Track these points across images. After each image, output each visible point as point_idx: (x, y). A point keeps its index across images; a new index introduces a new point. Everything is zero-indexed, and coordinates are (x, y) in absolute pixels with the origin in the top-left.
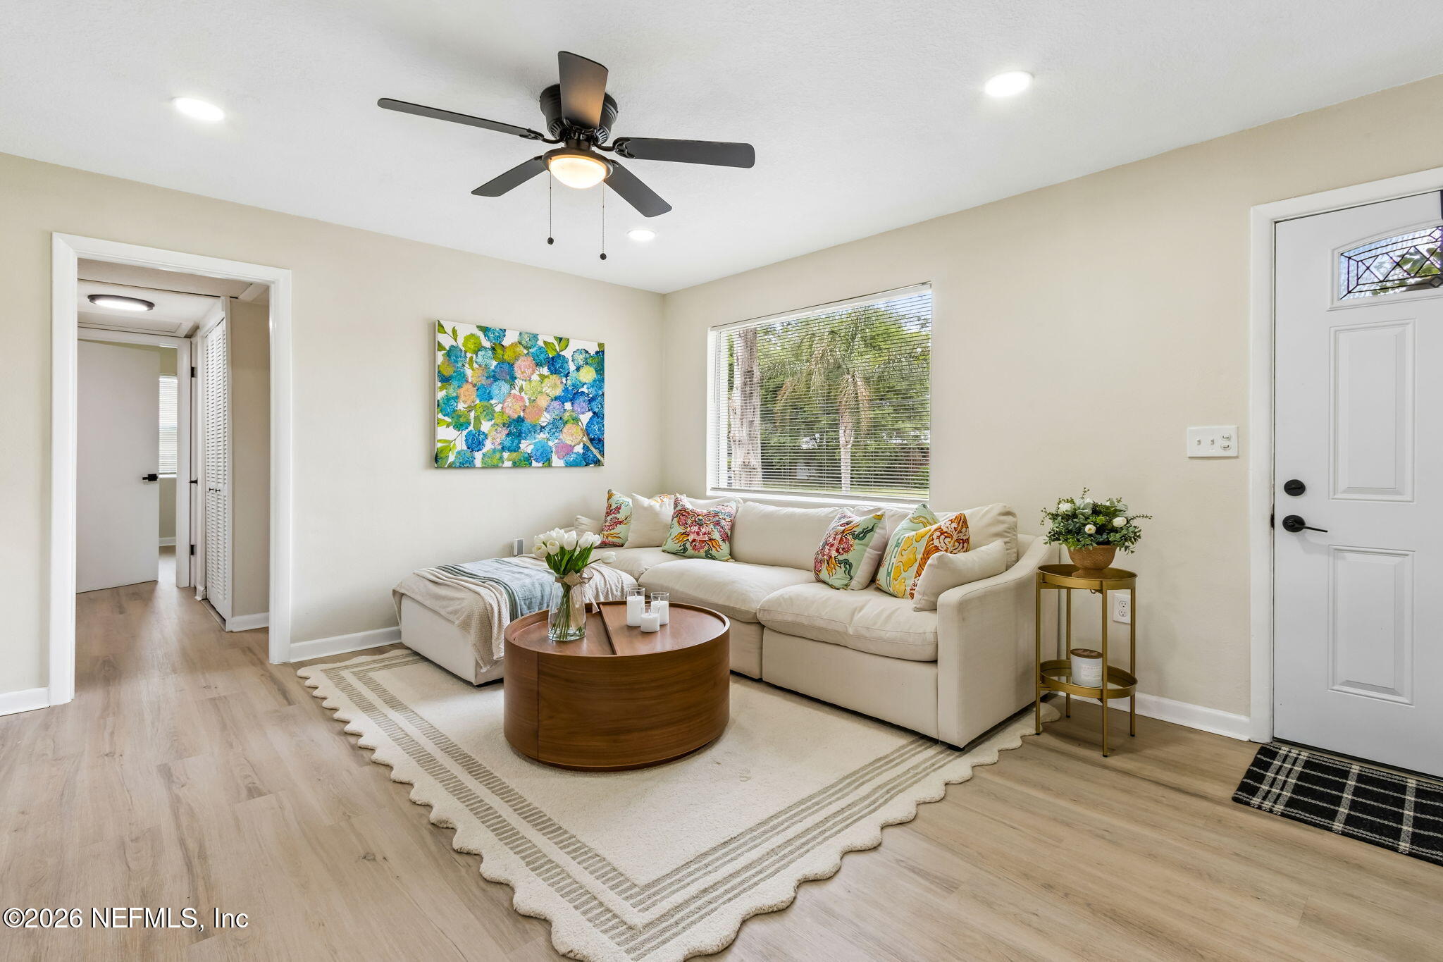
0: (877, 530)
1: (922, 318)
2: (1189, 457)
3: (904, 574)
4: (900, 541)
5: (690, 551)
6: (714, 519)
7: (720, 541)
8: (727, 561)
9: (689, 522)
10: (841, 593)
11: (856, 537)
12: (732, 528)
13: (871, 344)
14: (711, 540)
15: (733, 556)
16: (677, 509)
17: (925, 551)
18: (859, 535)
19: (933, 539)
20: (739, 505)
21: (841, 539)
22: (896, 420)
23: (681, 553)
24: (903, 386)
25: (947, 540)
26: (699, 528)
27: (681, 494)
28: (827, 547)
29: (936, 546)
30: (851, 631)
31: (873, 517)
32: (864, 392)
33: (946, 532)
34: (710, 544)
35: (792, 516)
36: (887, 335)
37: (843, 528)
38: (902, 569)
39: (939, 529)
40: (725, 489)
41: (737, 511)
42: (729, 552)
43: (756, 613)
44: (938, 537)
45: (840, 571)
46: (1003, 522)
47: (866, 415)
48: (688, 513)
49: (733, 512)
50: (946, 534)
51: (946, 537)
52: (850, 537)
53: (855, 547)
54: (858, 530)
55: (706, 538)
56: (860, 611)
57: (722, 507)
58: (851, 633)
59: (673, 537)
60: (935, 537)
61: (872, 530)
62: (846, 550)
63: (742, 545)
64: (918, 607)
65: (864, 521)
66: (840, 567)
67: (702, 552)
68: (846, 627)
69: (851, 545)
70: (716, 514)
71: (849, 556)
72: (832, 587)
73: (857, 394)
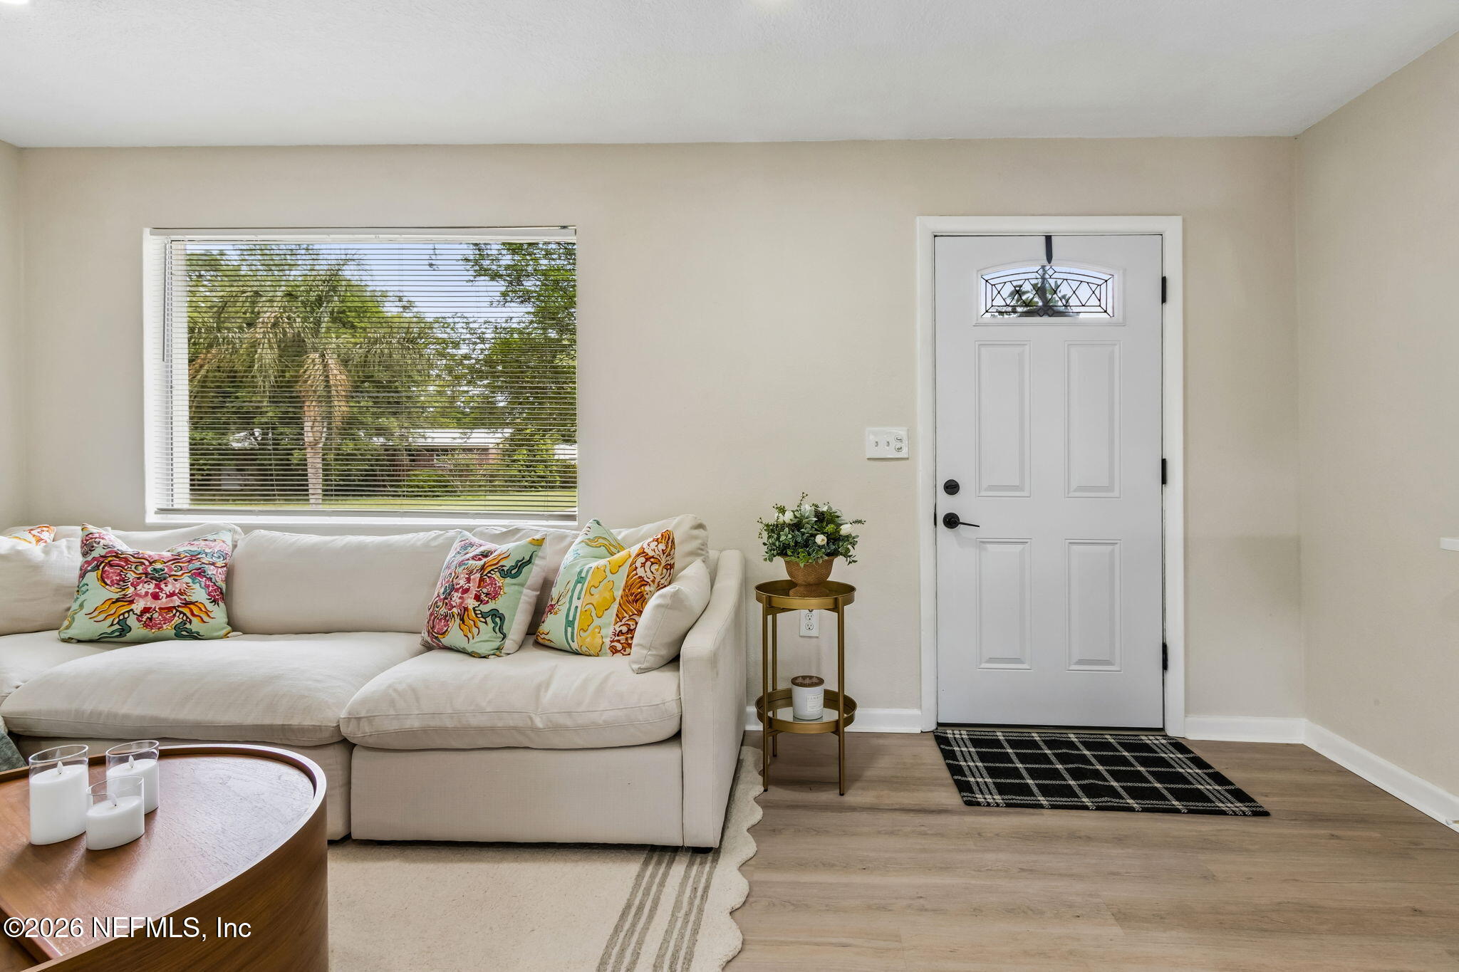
0: (536, 561)
1: (405, 299)
2: (868, 459)
3: (597, 622)
4: (583, 575)
5: (137, 629)
6: (191, 566)
7: (207, 603)
8: (226, 636)
9: (131, 576)
10: (492, 663)
11: (506, 574)
12: (229, 575)
13: (340, 319)
14: (186, 604)
15: (235, 626)
16: (95, 554)
17: (626, 586)
18: (510, 570)
19: (636, 568)
20: (237, 537)
21: (482, 580)
22: (377, 416)
23: (119, 637)
24: (384, 377)
25: (655, 567)
26: (157, 586)
27: (101, 524)
28: (456, 595)
29: (640, 577)
30: (539, 723)
31: (531, 543)
32: (339, 376)
33: (653, 557)
34: (186, 611)
35: (361, 548)
36: (362, 312)
37: (482, 563)
38: (594, 614)
39: (642, 553)
40: (189, 510)
41: (235, 546)
42: (226, 620)
43: (338, 727)
44: (643, 565)
45: (486, 629)
46: (696, 538)
47: (341, 408)
48: (126, 560)
49: (228, 549)
50: (652, 560)
51: (652, 564)
52: (496, 576)
53: (506, 589)
54: (508, 564)
55: (176, 601)
56: (547, 690)
57: (203, 543)
58: (540, 725)
59: (88, 608)
60: (638, 564)
61: (529, 561)
62: (493, 596)
63: (249, 605)
64: (643, 666)
65: (517, 547)
66: (486, 623)
67: (168, 629)
68: (531, 718)
69: (499, 587)
70: (193, 557)
71: (499, 604)
72: (471, 655)
73: (327, 376)
